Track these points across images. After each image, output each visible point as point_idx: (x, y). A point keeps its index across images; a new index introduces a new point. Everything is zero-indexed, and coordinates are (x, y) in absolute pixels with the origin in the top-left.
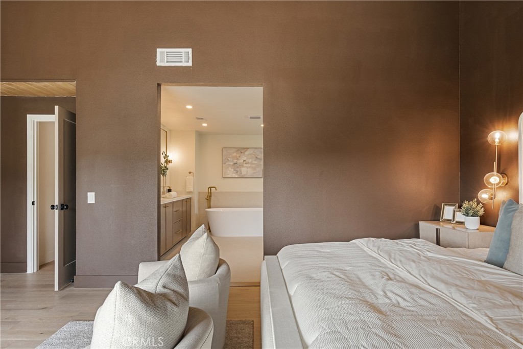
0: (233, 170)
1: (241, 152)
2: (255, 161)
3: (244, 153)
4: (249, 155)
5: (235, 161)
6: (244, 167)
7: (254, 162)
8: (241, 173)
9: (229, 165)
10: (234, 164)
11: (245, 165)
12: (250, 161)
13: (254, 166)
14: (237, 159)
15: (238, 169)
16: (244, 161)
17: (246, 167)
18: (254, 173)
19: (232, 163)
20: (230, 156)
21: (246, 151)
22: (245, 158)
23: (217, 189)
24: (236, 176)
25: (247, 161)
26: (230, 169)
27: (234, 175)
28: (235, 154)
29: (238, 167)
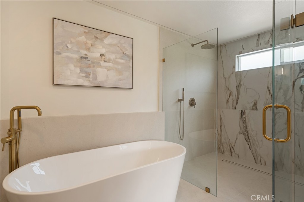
0: (78, 70)
1: (97, 38)
2: (121, 59)
3: (102, 40)
4: (111, 45)
5: (84, 52)
6: (101, 67)
7: (120, 61)
8: (95, 78)
9: (67, 57)
10: (82, 58)
11: (103, 64)
12: (112, 57)
13: (120, 67)
14: (88, 49)
15: (88, 70)
16: (102, 55)
17: (105, 67)
18: (120, 80)
19: (76, 56)
20: (73, 41)
21: (106, 37)
22: (103, 51)
23: (43, 111)
24: (86, 84)
25: (107, 56)
26: (72, 66)
27: (81, 82)
28: (82, 38)
29: (89, 66)
